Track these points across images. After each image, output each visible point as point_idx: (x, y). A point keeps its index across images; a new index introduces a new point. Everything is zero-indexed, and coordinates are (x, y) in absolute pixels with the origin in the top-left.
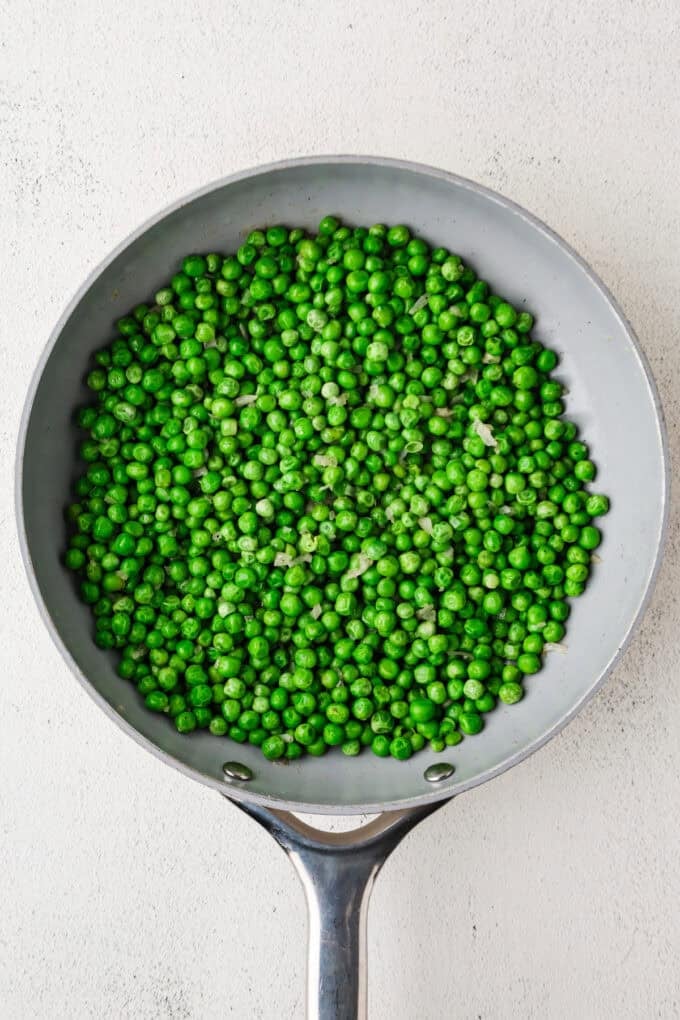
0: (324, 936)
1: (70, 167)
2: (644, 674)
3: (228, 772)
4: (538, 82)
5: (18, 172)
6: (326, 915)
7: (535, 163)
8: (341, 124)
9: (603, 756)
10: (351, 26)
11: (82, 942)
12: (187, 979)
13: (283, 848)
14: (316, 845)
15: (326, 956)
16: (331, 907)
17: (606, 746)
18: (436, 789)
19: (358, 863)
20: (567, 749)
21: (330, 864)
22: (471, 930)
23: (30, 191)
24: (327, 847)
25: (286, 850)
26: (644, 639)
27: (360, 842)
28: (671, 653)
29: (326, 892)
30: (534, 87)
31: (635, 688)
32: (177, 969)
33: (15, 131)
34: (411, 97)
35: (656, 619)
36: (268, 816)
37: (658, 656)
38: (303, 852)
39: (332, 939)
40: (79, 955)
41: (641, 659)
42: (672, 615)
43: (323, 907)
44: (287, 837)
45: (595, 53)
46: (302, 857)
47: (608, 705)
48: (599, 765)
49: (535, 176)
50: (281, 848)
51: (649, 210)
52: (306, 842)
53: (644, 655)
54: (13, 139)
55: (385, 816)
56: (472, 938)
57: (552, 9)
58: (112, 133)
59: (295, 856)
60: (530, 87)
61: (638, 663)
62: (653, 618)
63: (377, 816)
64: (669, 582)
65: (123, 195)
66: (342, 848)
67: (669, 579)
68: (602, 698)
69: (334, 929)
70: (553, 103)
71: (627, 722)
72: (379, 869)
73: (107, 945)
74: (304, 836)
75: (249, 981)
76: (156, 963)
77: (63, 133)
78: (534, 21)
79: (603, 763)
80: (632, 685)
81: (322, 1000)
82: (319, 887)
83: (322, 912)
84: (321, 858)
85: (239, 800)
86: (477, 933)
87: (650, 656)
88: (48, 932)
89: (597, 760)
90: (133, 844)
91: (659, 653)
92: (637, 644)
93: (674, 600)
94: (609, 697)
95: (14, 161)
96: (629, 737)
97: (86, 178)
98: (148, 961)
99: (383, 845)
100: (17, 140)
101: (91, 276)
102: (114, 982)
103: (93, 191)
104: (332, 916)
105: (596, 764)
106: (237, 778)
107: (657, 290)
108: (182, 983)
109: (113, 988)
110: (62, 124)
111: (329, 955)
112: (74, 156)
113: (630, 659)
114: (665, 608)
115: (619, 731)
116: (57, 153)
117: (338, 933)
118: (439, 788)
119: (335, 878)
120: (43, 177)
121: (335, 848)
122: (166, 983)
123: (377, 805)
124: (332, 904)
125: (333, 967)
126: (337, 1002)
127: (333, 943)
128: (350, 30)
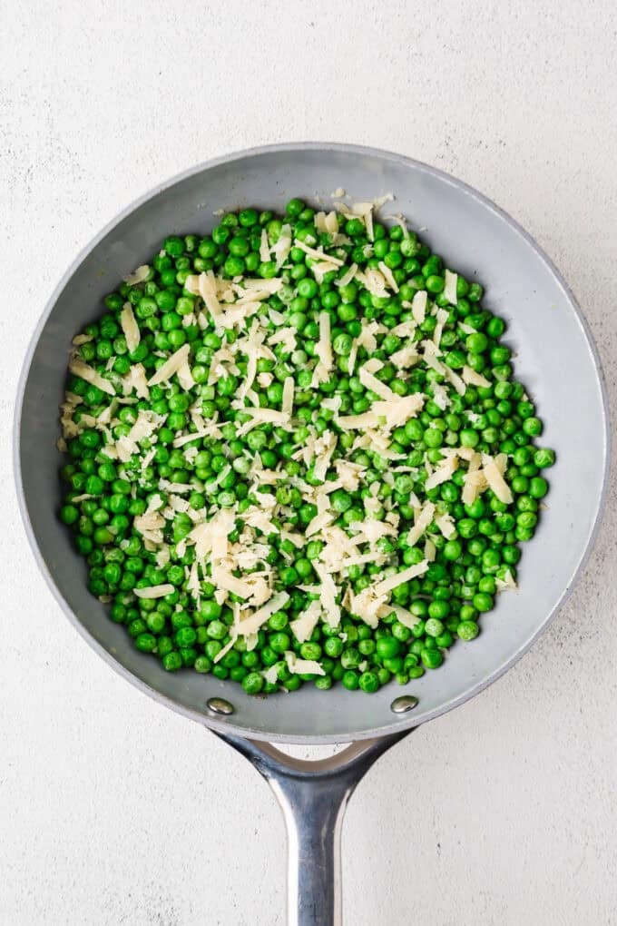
0: (301, 856)
1: (58, 157)
2: (590, 612)
3: (212, 707)
4: (484, 73)
5: (11, 163)
6: (302, 836)
7: (483, 146)
9: (554, 686)
10: (313, 24)
12: (178, 896)
13: (263, 776)
14: (292, 772)
15: (304, 873)
16: (308, 828)
17: (556, 677)
18: (402, 720)
19: (332, 788)
20: (521, 681)
21: (307, 790)
22: (436, 848)
23: (22, 179)
24: (303, 774)
25: (265, 777)
26: (589, 581)
27: (334, 768)
28: (614, 591)
29: (303, 815)
30: (480, 77)
31: (582, 624)
32: (168, 888)
33: (9, 125)
35: (600, 561)
36: (249, 747)
37: (602, 595)
38: (282, 779)
39: (309, 858)
40: (79, 876)
41: (587, 598)
42: (614, 556)
43: (301, 829)
44: (267, 766)
45: (536, 45)
46: (281, 784)
47: (557, 641)
48: (551, 695)
49: (483, 158)
50: (261, 776)
51: (587, 187)
52: (284, 770)
53: (590, 594)
54: (6, 131)
55: (356, 745)
56: (437, 854)
57: (496, 6)
58: (96, 125)
59: (274, 783)
60: (477, 77)
61: (584, 601)
62: (598, 560)
63: (348, 745)
64: (612, 527)
65: (107, 182)
66: (318, 774)
67: (612, 524)
68: (552, 634)
69: (311, 849)
71: (575, 655)
72: (351, 794)
73: (104, 867)
74: (284, 765)
75: (234, 897)
76: (149, 882)
77: (52, 126)
78: (480, 17)
79: (554, 693)
80: (579, 622)
81: (301, 914)
82: (296, 811)
83: (300, 834)
84: (298, 784)
85: (222, 733)
86: (442, 850)
87: (595, 596)
89: (549, 691)
90: (126, 774)
91: (603, 593)
92: (583, 583)
94: (558, 633)
96: (577, 669)
97: (73, 167)
98: (142, 881)
99: (355, 771)
100: (10, 133)
101: (80, 255)
102: (111, 900)
103: (80, 178)
104: (308, 837)
105: (547, 694)
106: (220, 712)
107: (596, 261)
108: (173, 900)
109: (110, 906)
110: (51, 117)
111: (307, 872)
112: (62, 147)
113: (577, 598)
114: (608, 550)
115: (568, 664)
116: (47, 144)
117: (314, 853)
118: (404, 719)
119: (311, 802)
120: (34, 166)
121: (311, 775)
122: (158, 900)
123: (347, 735)
124: (308, 825)
125: (310, 883)
126: (315, 916)
127: (310, 861)
128: (312, 28)
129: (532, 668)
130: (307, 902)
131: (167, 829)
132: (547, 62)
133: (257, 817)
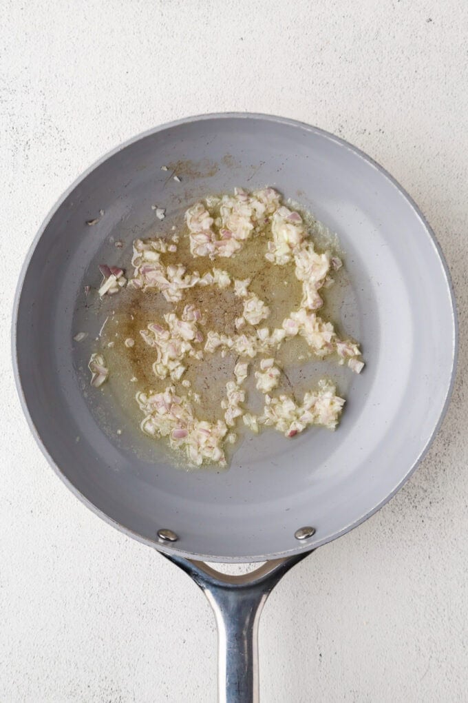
0: (229, 647)
1: (50, 133)
2: (438, 483)
3: (161, 536)
4: (369, 78)
5: (14, 136)
6: (230, 631)
7: (367, 133)
8: (235, 105)
9: (409, 538)
10: (242, 39)
11: (52, 662)
12: (125, 688)
13: (200, 586)
14: (221, 584)
15: (230, 659)
16: (233, 626)
17: (411, 532)
18: (303, 545)
19: (251, 595)
20: (385, 533)
21: (232, 597)
22: (318, 657)
23: (22, 148)
24: (230, 585)
25: (202, 588)
26: (438, 460)
27: (252, 581)
28: (456, 469)
29: (229, 616)
30: (366, 81)
31: (432, 492)
32: (117, 681)
33: (13, 108)
34: (283, 88)
35: (447, 445)
36: (189, 565)
37: (447, 471)
38: (214, 589)
39: (234, 648)
40: (51, 671)
41: (436, 473)
42: (457, 443)
43: (228, 626)
44: (203, 579)
45: (409, 58)
46: (212, 592)
47: (413, 504)
48: (407, 545)
49: (366, 142)
50: (197, 587)
51: (444, 166)
52: (215, 582)
53: (438, 470)
54: (11, 113)
55: (270, 563)
56: (318, 661)
57: (379, 29)
58: (78, 110)
59: (208, 592)
60: (364, 81)
61: (434, 475)
62: (444, 445)
63: (264, 563)
64: (456, 420)
65: (86, 153)
66: (240, 585)
67: (456, 418)
68: (409, 499)
69: (236, 641)
70: (379, 92)
71: (426, 516)
72: (267, 599)
73: (70, 665)
74: (214, 578)
75: (167, 690)
76: (103, 676)
77: (45, 110)
78: (367, 35)
79: (409, 543)
80: (429, 490)
81: (228, 689)
82: (225, 612)
83: (227, 630)
84: (227, 593)
85: (169, 554)
86: (323, 659)
87: (442, 471)
88: (30, 655)
89: (406, 541)
90: (89, 595)
91: (448, 469)
92: (433, 462)
93: (459, 433)
94: (413, 499)
95: (11, 129)
96: (427, 526)
97: (61, 141)
98: (98, 676)
99: (269, 583)
100: (14, 114)
102: (75, 690)
103: (65, 149)
104: (234, 632)
105: (404, 544)
106: (167, 539)
107: (449, 221)
108: (121, 691)
109: (74, 694)
110: (44, 104)
111: (232, 658)
112: (52, 126)
113: (429, 473)
114: (452, 438)
115: (420, 521)
116: (41, 123)
117: (238, 644)
118: (305, 544)
119: (236, 606)
120: (31, 140)
121: (235, 586)
122: (110, 691)
123: (262, 556)
124: (234, 624)
125: (236, 666)
126: (239, 691)
127: (235, 650)
128: (241, 41)
129: (394, 524)
130: (233, 680)
131: (118, 637)
132: (416, 72)
133: (185, 630)
